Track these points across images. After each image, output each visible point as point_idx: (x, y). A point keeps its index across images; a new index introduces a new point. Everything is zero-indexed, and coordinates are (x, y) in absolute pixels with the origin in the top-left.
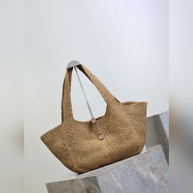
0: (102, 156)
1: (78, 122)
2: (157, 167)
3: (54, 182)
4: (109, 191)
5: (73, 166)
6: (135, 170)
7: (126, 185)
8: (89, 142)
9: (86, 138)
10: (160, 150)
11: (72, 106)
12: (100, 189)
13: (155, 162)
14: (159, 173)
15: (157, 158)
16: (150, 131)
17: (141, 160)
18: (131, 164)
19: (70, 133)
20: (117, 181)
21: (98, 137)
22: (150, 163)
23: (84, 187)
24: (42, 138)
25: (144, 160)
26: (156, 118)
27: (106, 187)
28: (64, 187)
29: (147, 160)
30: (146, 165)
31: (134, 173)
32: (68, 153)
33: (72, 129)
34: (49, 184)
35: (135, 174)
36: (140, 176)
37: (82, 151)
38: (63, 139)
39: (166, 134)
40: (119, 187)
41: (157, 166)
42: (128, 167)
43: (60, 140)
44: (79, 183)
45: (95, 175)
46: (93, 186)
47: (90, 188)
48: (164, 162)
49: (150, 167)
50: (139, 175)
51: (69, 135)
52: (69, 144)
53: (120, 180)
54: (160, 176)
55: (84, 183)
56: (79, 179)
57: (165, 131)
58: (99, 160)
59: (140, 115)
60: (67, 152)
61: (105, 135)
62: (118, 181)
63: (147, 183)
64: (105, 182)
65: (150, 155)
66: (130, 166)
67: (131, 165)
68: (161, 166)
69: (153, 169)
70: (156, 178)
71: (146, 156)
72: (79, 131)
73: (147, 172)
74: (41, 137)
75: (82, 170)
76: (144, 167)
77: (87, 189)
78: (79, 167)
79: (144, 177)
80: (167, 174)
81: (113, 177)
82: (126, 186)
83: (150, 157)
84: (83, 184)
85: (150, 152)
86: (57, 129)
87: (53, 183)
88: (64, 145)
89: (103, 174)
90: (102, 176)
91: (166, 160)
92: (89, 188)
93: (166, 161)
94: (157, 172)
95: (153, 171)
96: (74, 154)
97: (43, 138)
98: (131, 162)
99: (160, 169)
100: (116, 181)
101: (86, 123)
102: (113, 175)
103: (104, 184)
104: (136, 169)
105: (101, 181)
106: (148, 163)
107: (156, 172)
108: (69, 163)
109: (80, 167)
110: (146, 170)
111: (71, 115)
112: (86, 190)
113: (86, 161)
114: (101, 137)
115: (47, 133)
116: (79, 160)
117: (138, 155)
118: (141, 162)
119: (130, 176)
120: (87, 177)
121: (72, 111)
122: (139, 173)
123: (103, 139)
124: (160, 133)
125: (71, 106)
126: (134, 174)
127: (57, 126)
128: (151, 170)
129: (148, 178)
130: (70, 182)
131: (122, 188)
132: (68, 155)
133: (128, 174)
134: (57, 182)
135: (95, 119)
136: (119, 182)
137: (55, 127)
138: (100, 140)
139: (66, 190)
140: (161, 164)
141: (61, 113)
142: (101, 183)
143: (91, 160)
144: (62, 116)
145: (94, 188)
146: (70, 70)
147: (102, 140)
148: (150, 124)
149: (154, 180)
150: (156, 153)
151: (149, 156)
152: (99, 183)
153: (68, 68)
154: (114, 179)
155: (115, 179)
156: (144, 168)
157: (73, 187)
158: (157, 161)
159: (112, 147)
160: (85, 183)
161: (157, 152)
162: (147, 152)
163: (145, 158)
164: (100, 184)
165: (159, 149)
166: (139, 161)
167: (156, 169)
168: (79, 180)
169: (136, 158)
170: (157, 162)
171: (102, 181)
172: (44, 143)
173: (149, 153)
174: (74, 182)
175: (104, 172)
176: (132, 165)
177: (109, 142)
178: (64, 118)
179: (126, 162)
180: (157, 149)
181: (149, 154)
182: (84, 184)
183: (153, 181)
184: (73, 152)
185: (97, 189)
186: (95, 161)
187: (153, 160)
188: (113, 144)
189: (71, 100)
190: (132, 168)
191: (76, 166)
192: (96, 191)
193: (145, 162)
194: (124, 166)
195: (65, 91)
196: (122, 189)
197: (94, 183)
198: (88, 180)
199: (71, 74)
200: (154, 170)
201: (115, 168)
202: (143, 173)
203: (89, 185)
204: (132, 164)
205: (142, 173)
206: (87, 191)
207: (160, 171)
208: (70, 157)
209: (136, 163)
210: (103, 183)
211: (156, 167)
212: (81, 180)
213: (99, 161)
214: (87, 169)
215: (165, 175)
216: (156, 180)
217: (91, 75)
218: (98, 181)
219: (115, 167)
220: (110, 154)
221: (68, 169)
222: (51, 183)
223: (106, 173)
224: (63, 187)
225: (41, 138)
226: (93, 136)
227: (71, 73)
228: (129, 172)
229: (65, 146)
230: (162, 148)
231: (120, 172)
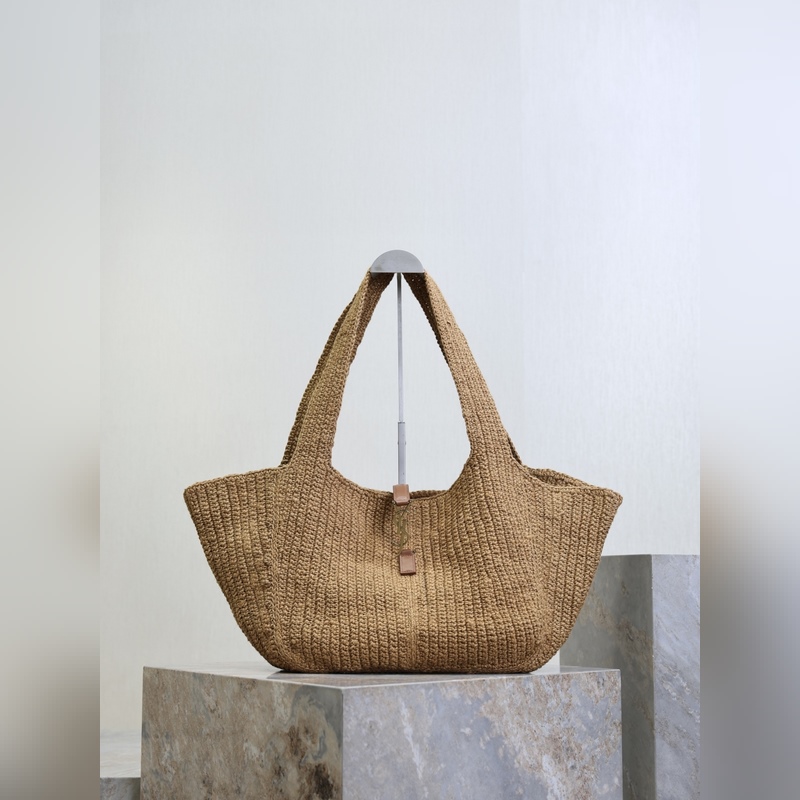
0: (388, 631)
1: (343, 482)
2: (579, 747)
3: (178, 672)
4: (372, 765)
5: (267, 634)
6: (494, 727)
7: (442, 765)
8: (360, 566)
9: (351, 547)
10: (611, 690)
11: (341, 413)
12: (340, 745)
13: (578, 724)
14: (576, 773)
15: (591, 716)
16: (599, 609)
17: (528, 697)
18: (487, 697)
19: (301, 510)
20: (413, 737)
21: (399, 562)
22: (555, 722)
23: (286, 719)
24: (191, 493)
25: (541, 701)
26: (637, 569)
27: (366, 745)
28: (210, 701)
29: (549, 705)
30: (540, 724)
31: (485, 734)
32: (267, 581)
33: (311, 496)
34: (158, 672)
35: (488, 738)
36: (505, 757)
37: (320, 590)
38: (267, 524)
39: (652, 637)
40: (414, 765)
41: (579, 741)
42: (470, 703)
43: (254, 523)
44: (272, 701)
45: (342, 688)
46: (322, 724)
47: (307, 732)
48: (612, 737)
49: (550, 737)
50: (501, 751)
51: (292, 514)
52: (282, 550)
53: (425, 740)
54: (579, 783)
55: (289, 705)
56: (277, 683)
57: (655, 625)
58: (372, 643)
59: (582, 534)
60: (264, 575)
61: (424, 560)
62: (418, 740)
63: (521, 791)
64: (368, 726)
65: (566, 694)
66: (480, 702)
67: (482, 702)
68: (596, 748)
69: (561, 750)
70: (561, 785)
71: (552, 689)
72: (336, 515)
73: (536, 751)
74: (186, 491)
75: (296, 659)
76: (529, 726)
77: (292, 728)
78: (292, 644)
79: (517, 765)
80: (606, 786)
81: (406, 718)
82: (439, 768)
83: (565, 700)
84: (286, 707)
85: (572, 681)
86: (258, 481)
87: (174, 673)
88: (263, 546)
89: (372, 695)
90: (367, 700)
91: (620, 732)
92: (302, 730)
93: (620, 737)
94: (573, 767)
95: (556, 756)
96: (287, 591)
97: (192, 497)
98: (488, 689)
99: (587, 758)
100: (410, 739)
101: (370, 495)
102: (405, 712)
103: (364, 731)
104: (497, 724)
105: (356, 717)
106: (549, 718)
107: (569, 766)
108: (260, 617)
109: (293, 647)
110: (535, 744)
111: (325, 446)
112: (287, 731)
113: (322, 633)
114: (407, 564)
115: (215, 484)
116: (298, 619)
117: (524, 676)
118: (525, 704)
119: (467, 739)
120: (308, 687)
121: (333, 433)
122: (506, 742)
123: (415, 573)
124: (633, 629)
125: (336, 413)
126: (484, 740)
127: (259, 470)
128: (552, 749)
129: (533, 774)
130: (236, 688)
131: (423, 774)
132: (265, 587)
133: (462, 730)
134: (189, 673)
135: (411, 491)
136: (418, 746)
137: (253, 470)
138: (402, 575)
139: (212, 711)
140: (597, 741)
141: (290, 430)
142: (354, 722)
143: (343, 635)
144: (289, 439)
145: (320, 734)
146: (378, 281)
147: (408, 578)
148: (607, 585)
149: (552, 791)
150: (592, 695)
151: (562, 694)
152: (345, 722)
153: (373, 271)
154: (404, 728)
155: (408, 730)
156: (527, 732)
157: (246, 707)
158: (586, 725)
159: (438, 615)
160: (293, 705)
161: (597, 692)
162: (561, 677)
163: (547, 697)
164: (350, 725)
165: (608, 684)
166: (518, 698)
167: (572, 751)
168: (276, 688)
169: (511, 684)
170: (584, 728)
171: (360, 717)
172: (192, 517)
173: (565, 682)
174: (254, 691)
175: (377, 688)
176: (490, 702)
177: (434, 592)
178: (298, 448)
179: (469, 685)
180: (601, 681)
181: (566, 686)
182: (289, 711)
183: (546, 794)
184: (287, 582)
185: (331, 741)
186: (356, 641)
187: (572, 716)
188: (444, 602)
189: (345, 390)
190: (485, 714)
191: (279, 637)
192: (325, 746)
193: (539, 711)
194: (456, 694)
195: (333, 351)
196: (420, 776)
197: (328, 717)
198: (307, 699)
199: (378, 298)
200: (563, 755)
201: (423, 691)
202: (521, 748)
203: (305, 718)
204: (490, 698)
205: (514, 747)
206: (292, 740)
207: (584, 768)
208: (270, 595)
209: (504, 703)
210: (359, 725)
211: (573, 746)
212: (283, 692)
213: (370, 649)
214: (316, 664)
215: (596, 787)
216: (556, 791)
217: (447, 326)
218: (344, 713)
219: (423, 686)
220: (421, 635)
221: (246, 638)
222: (165, 670)
223: (382, 694)
224: (206, 698)
225: (185, 494)
226: (380, 551)
227: (380, 295)
228: (468, 725)
229: (264, 552)
230: (619, 684)
231: (435, 711)
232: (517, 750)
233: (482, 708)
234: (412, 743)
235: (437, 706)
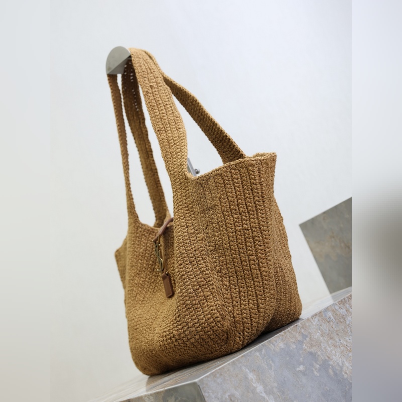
6: (318, 356)
16: (342, 245)
17: (331, 323)
18: (305, 337)
20: (265, 392)
25: (341, 322)
29: (348, 322)
30: (347, 339)
31: (315, 364)
35: (318, 366)
36: (335, 374)
42: (295, 347)
45: (196, 380)
50: (330, 371)
53: (275, 390)
56: (145, 396)
62: (269, 392)
66: (301, 342)
67: (303, 342)
71: (344, 310)
76: (341, 344)
79: (346, 376)
81: (254, 381)
89: (221, 375)
90: (219, 380)
98: (303, 331)
100: (264, 395)
102: (251, 376)
104: (319, 353)
105: (216, 397)
118: (331, 329)
119: (304, 373)
120: (170, 390)
122: (331, 363)
126: (316, 369)
133: (298, 369)
136: (272, 397)
154: (255, 388)
155: (260, 388)
156: (342, 348)
162: (346, 299)
163: (343, 318)
168: (147, 400)
169: (316, 320)
171: (219, 396)
175: (223, 368)
176: (308, 339)
190: (308, 350)
193: (343, 330)
198: (173, 398)
201: (258, 354)
202: (343, 362)
204: (307, 336)
205: (338, 364)
209: (317, 335)
218: (206, 399)
223: (229, 370)
231: (273, 364)
232: (341, 365)
233: (304, 346)
234: (266, 397)
235: (273, 361)
